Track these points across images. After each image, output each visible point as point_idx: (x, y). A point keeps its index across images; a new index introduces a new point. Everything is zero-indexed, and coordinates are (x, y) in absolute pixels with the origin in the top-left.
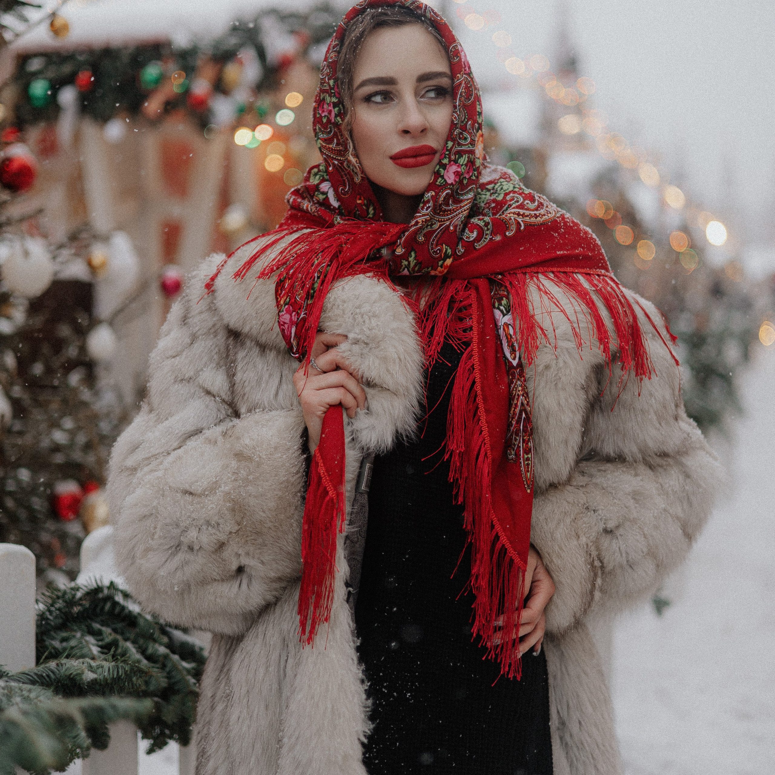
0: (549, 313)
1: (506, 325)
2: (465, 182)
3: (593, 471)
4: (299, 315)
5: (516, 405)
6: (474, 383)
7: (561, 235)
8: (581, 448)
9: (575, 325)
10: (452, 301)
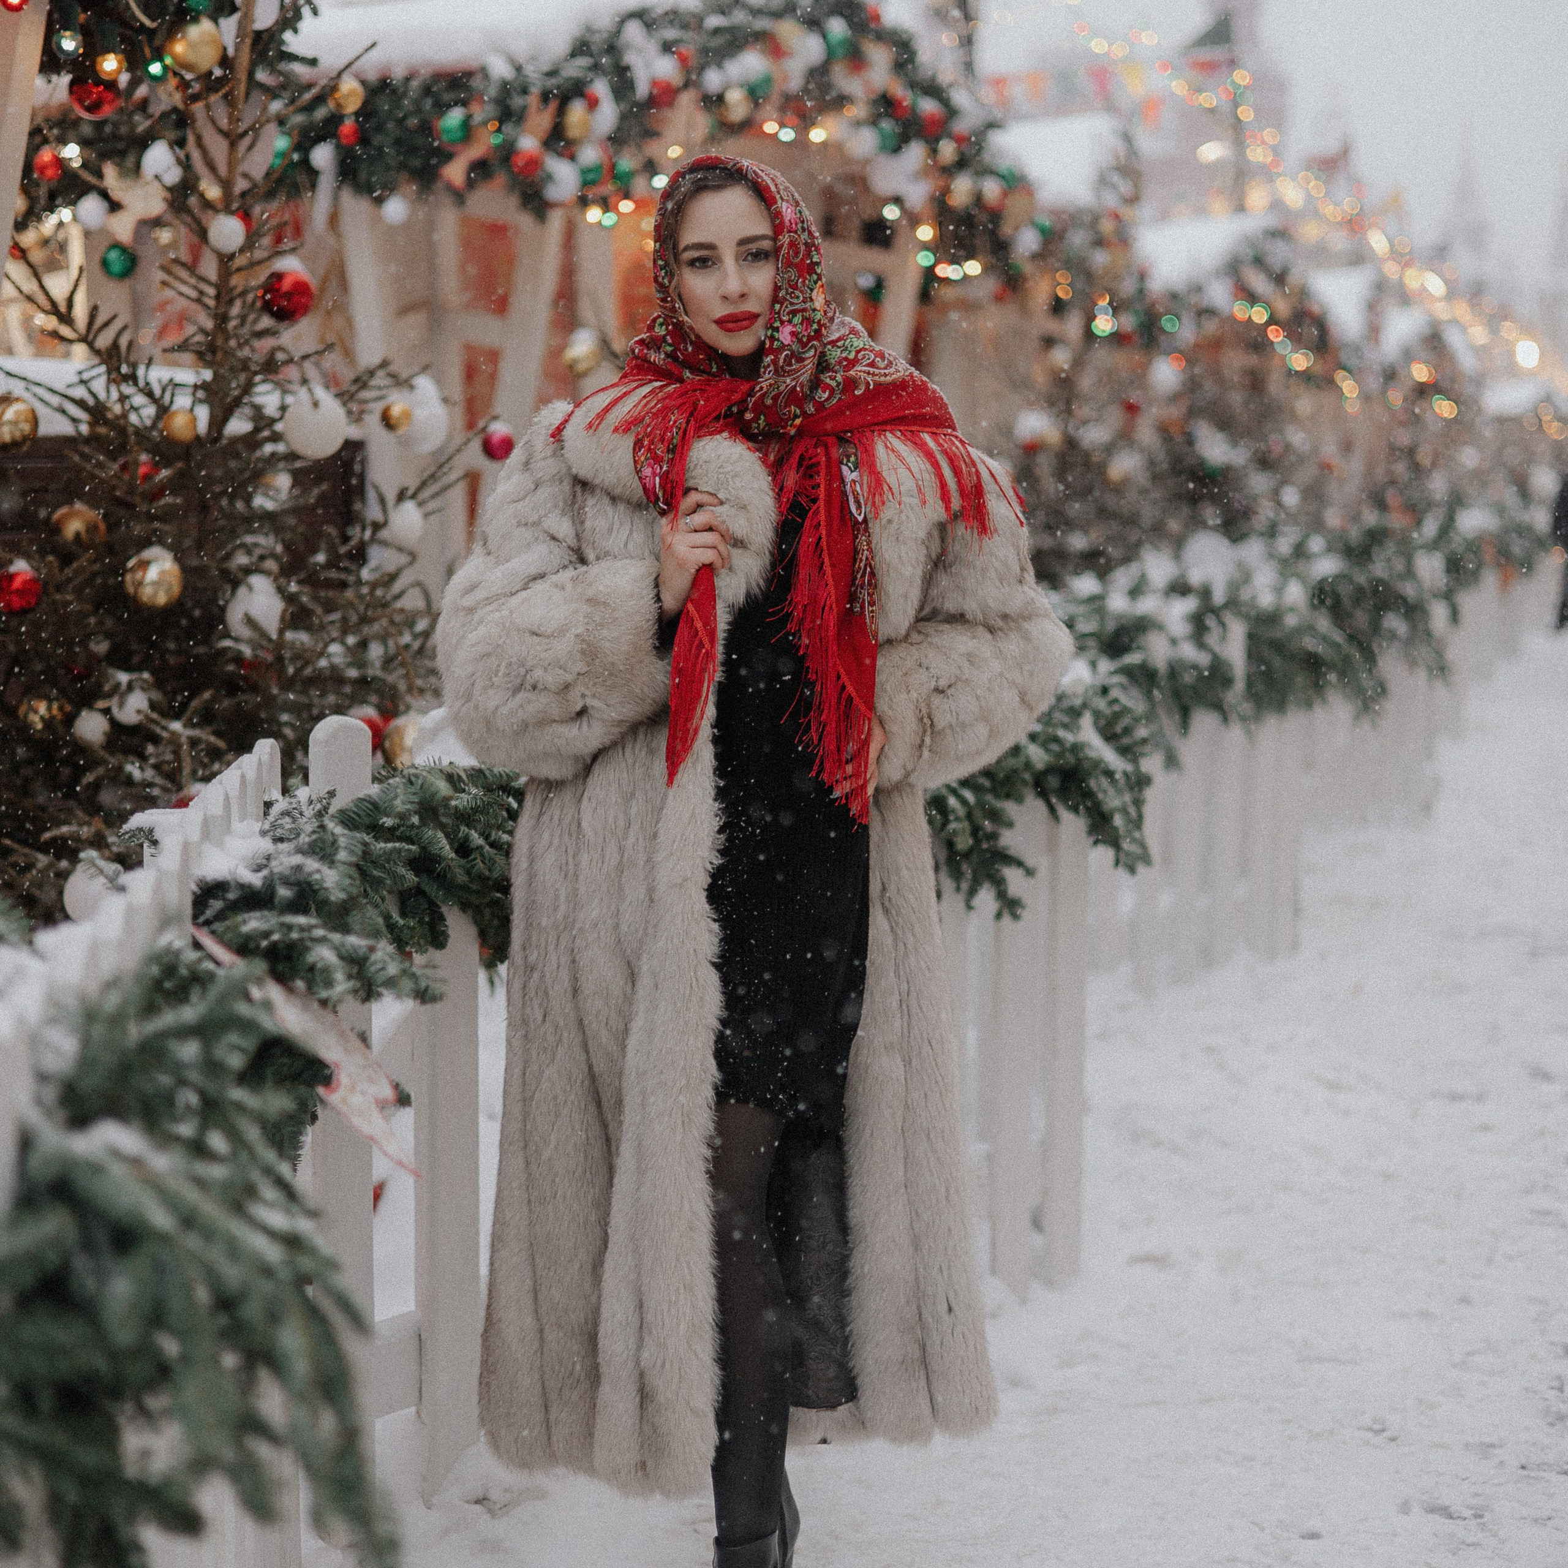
0: (895, 469)
1: (854, 481)
2: (805, 339)
3: (931, 631)
4: (661, 468)
5: (861, 560)
6: (820, 538)
7: (909, 394)
8: (921, 608)
9: (920, 483)
10: (802, 458)
